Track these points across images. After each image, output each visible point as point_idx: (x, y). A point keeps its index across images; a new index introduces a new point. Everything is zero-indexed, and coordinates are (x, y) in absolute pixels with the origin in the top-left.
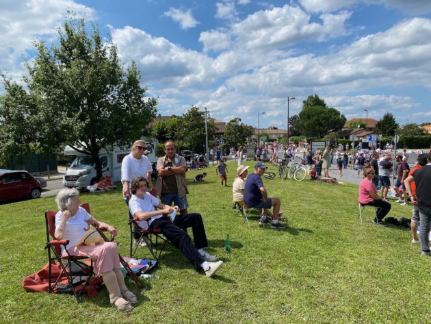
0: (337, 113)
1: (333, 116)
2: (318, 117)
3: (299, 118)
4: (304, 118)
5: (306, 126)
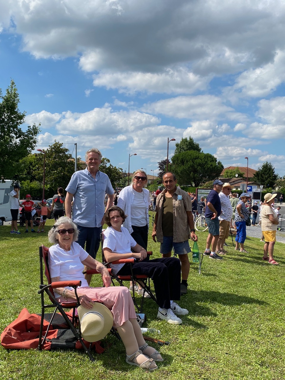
0: (213, 159)
2: (193, 162)
3: (171, 162)
4: (177, 164)
5: (179, 171)
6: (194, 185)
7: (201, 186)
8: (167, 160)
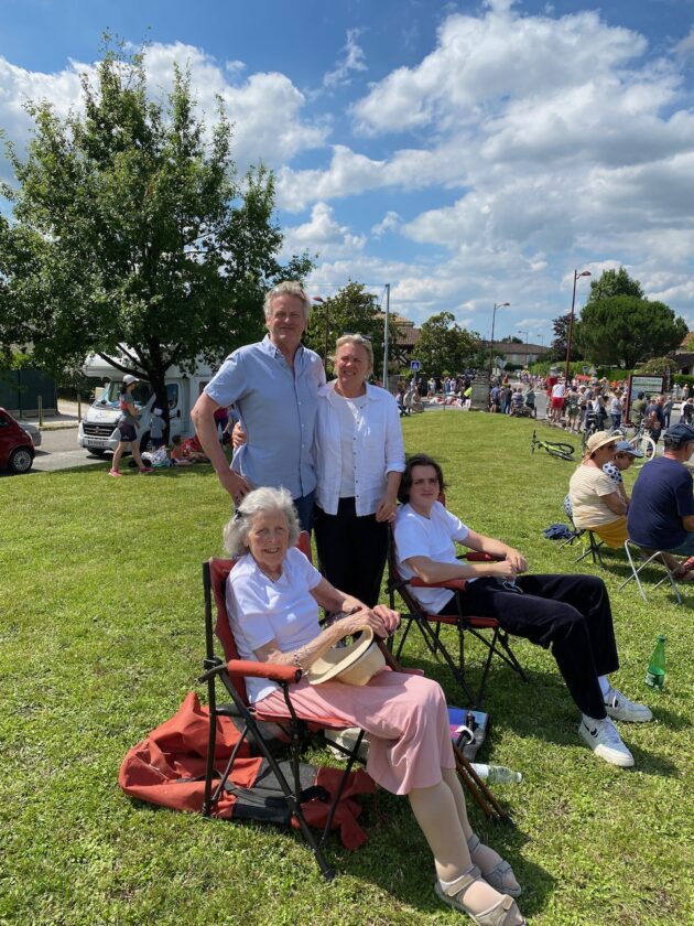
0: (669, 314)
1: (658, 320)
2: (625, 320)
3: (580, 319)
4: (591, 322)
5: (595, 338)
6: (623, 365)
7: (638, 367)
8: (572, 315)
